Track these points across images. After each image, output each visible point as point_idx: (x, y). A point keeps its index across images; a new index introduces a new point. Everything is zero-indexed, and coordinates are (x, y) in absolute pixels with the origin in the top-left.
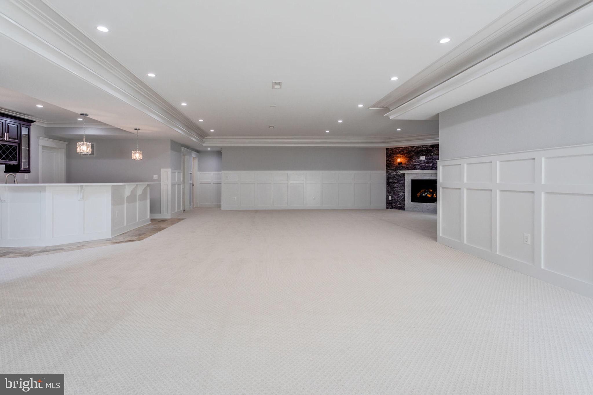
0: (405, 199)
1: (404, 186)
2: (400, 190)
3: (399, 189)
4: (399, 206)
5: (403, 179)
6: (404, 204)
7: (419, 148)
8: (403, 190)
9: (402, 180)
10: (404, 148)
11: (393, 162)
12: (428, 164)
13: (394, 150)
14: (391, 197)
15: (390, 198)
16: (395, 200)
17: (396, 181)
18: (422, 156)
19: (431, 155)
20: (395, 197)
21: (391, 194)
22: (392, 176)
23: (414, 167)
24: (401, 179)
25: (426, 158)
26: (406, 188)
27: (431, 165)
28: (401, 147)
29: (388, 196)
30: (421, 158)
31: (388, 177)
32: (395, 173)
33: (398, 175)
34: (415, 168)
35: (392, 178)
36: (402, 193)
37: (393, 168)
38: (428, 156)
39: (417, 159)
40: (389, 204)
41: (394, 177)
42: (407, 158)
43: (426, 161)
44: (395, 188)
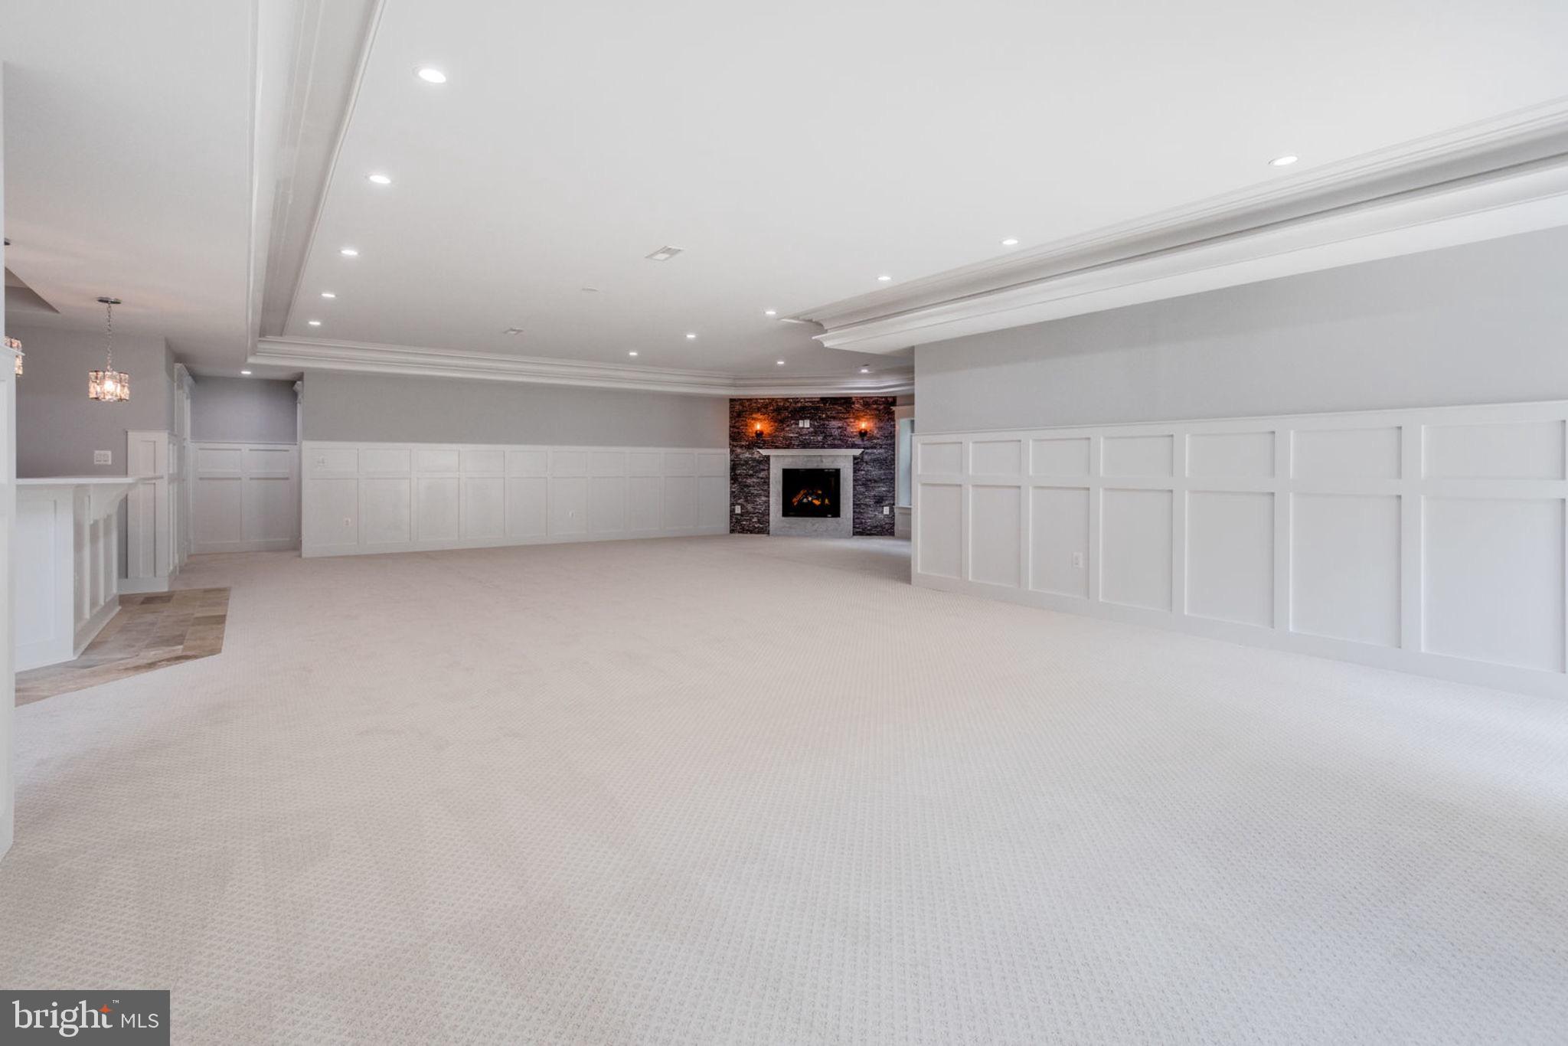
0: (769, 510)
1: (766, 482)
2: (760, 492)
3: (758, 489)
4: (756, 526)
5: (766, 468)
6: (767, 522)
7: (798, 402)
8: (765, 490)
9: (764, 470)
10: (767, 400)
11: (743, 430)
12: (815, 438)
13: (747, 404)
14: (739, 507)
15: (738, 510)
16: (748, 513)
17: (751, 472)
18: (803, 419)
19: (820, 418)
20: (749, 507)
21: (739, 501)
22: (742, 462)
23: (787, 443)
24: (762, 467)
25: (810, 424)
26: (771, 486)
27: (820, 438)
28: (761, 399)
29: (734, 506)
30: (801, 425)
31: (733, 463)
32: (748, 455)
33: (754, 460)
34: (791, 444)
35: (743, 465)
36: (764, 499)
37: (743, 443)
38: (816, 420)
39: (793, 426)
40: (736, 522)
41: (746, 462)
42: (775, 422)
43: (812, 430)
44: (748, 486)
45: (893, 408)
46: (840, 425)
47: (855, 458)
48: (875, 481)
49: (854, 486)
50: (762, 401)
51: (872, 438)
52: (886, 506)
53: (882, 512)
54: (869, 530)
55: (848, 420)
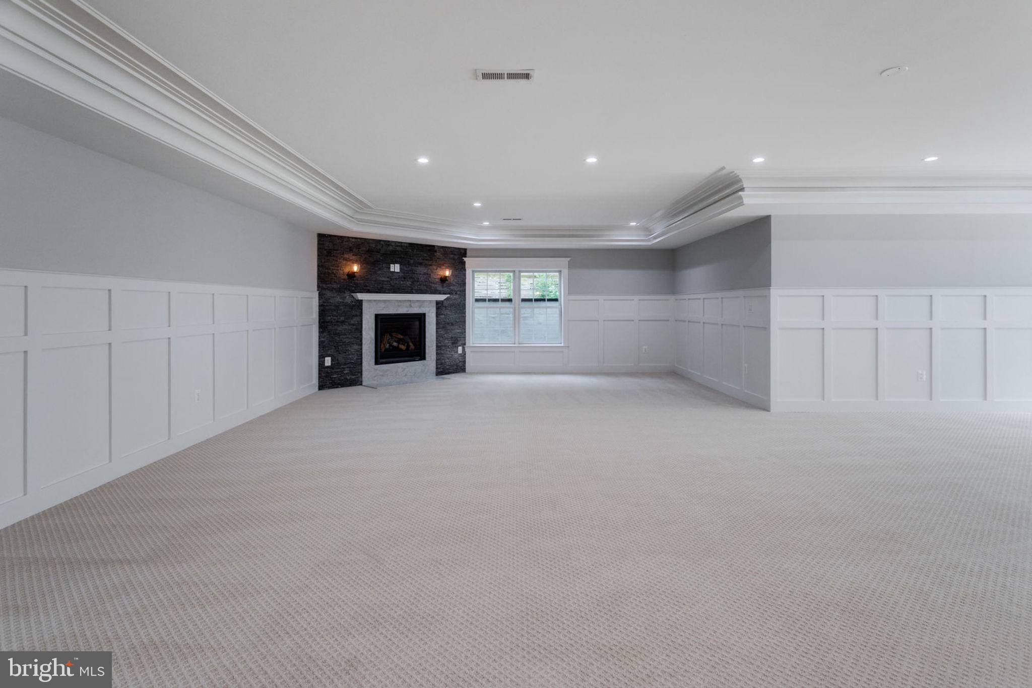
0: (361, 359)
1: (358, 328)
2: (352, 340)
3: (350, 336)
4: (348, 378)
5: (358, 314)
6: (359, 372)
7: (389, 245)
8: (357, 338)
10: (359, 240)
11: (335, 271)
12: (404, 282)
13: (338, 241)
14: (330, 358)
15: (328, 361)
16: (339, 364)
17: (342, 318)
18: (394, 263)
19: (409, 264)
20: (341, 358)
21: (329, 353)
22: (333, 307)
23: (379, 287)
24: (354, 313)
25: (401, 269)
26: (364, 333)
28: (352, 238)
29: (324, 357)
30: (392, 270)
31: (322, 308)
32: (338, 299)
33: (346, 305)
34: (382, 288)
35: (333, 311)
36: (356, 347)
37: (335, 286)
38: (405, 265)
39: (385, 270)
40: (326, 376)
41: (337, 307)
42: (367, 263)
43: (402, 274)
44: (339, 334)
45: (465, 259)
46: (425, 271)
47: (438, 303)
48: (452, 324)
49: (437, 329)
50: (354, 240)
51: (450, 285)
52: (460, 346)
53: (457, 352)
54: (448, 369)
55: (431, 267)
